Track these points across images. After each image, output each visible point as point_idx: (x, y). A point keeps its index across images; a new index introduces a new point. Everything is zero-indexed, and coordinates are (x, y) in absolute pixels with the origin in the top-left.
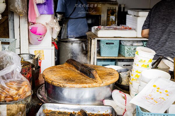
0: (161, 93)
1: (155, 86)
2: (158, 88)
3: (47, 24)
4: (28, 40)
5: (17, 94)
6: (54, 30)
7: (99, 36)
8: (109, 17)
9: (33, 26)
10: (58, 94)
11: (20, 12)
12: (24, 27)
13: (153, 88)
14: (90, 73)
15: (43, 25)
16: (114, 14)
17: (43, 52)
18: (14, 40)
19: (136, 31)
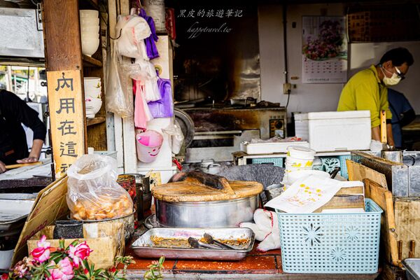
0: (310, 193)
1: (302, 186)
2: (307, 188)
3: (163, 131)
4: (135, 156)
5: (111, 208)
6: (174, 140)
7: (249, 152)
8: (274, 131)
9: (143, 134)
10: (173, 217)
11: (122, 112)
12: (130, 136)
13: (300, 188)
14: (218, 181)
15: (158, 133)
16: (281, 127)
17: (160, 175)
18: (114, 152)
19: (308, 142)
